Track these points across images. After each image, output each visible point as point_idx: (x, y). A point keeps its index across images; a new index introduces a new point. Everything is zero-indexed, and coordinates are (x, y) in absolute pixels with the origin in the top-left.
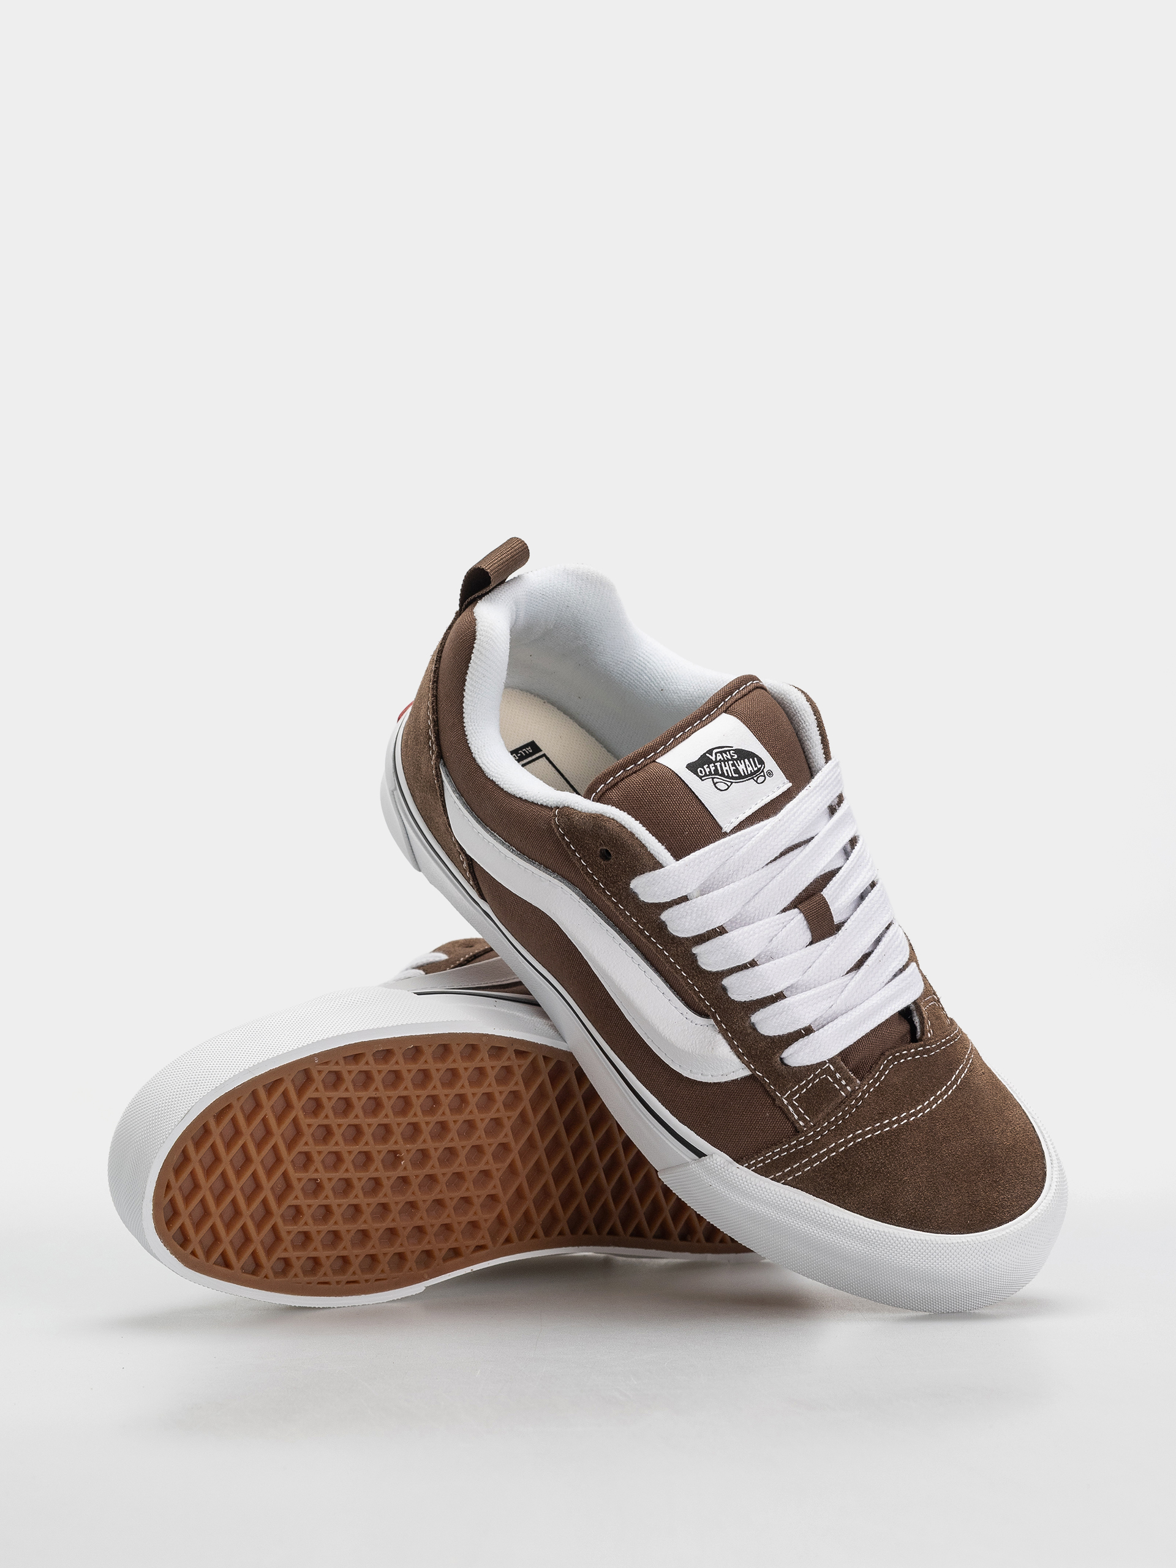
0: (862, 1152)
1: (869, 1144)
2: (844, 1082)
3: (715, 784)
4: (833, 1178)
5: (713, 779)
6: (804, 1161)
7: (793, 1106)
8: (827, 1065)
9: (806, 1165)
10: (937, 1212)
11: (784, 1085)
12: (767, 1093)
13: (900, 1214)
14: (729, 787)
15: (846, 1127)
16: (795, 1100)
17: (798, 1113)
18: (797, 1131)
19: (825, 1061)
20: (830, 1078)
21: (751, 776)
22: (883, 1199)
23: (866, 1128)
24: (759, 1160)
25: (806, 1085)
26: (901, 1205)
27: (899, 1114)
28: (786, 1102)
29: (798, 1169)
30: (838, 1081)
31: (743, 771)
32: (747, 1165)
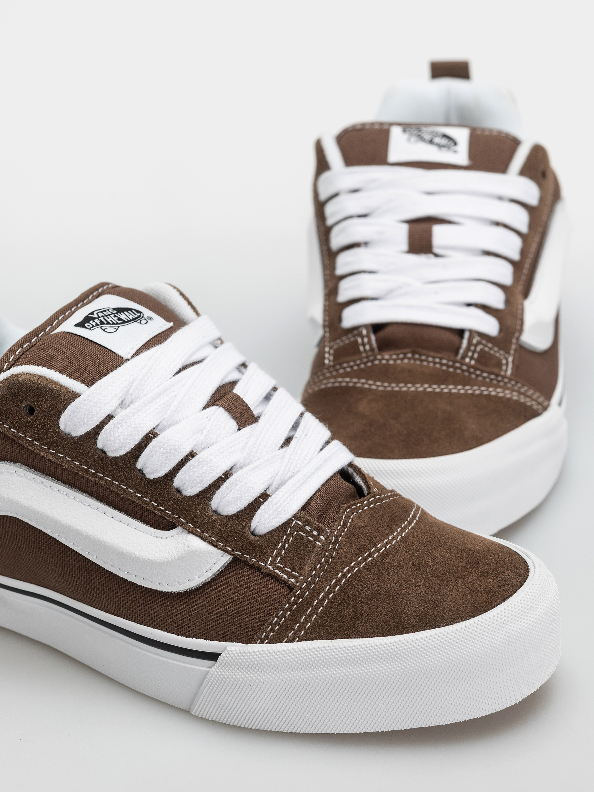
0: (356, 584)
1: (359, 575)
2: (315, 533)
3: (104, 330)
4: (340, 616)
5: (101, 327)
6: (309, 612)
7: (278, 568)
8: (294, 522)
9: (311, 615)
10: (444, 608)
11: (264, 554)
12: (252, 567)
13: (413, 621)
14: (117, 330)
15: (333, 569)
16: (279, 563)
17: (286, 573)
18: (291, 588)
19: (291, 519)
20: (302, 533)
21: (134, 320)
22: (392, 615)
23: (351, 564)
24: (268, 630)
25: (283, 547)
26: (410, 613)
27: (375, 546)
28: (271, 568)
29: (306, 621)
30: (309, 533)
31: (126, 318)
32: (259, 641)
